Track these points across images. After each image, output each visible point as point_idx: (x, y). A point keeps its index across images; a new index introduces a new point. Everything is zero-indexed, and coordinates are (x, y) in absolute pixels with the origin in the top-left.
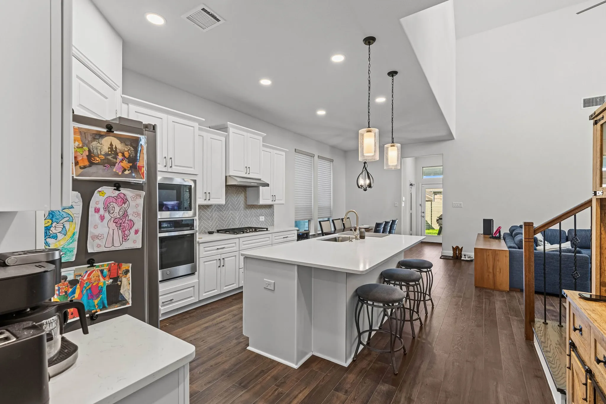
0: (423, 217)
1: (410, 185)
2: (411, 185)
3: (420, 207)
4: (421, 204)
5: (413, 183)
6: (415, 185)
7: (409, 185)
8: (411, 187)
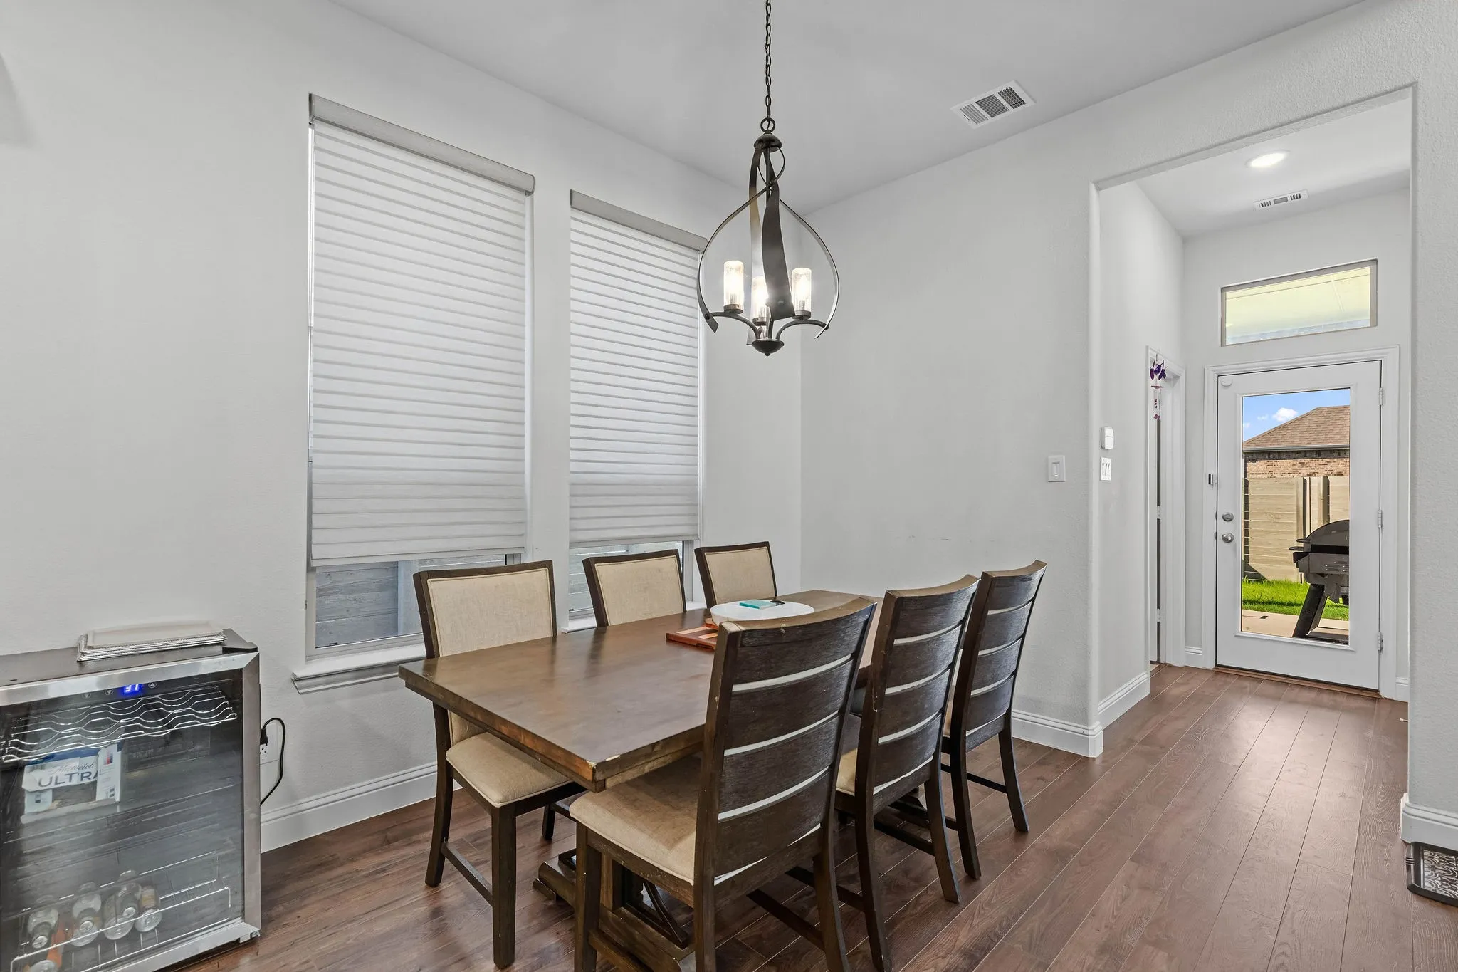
0: (1226, 540)
1: (1153, 373)
2: (1158, 371)
3: (1209, 491)
4: (1213, 472)
5: (1169, 368)
6: (1182, 379)
7: (1143, 372)
8: (1157, 380)
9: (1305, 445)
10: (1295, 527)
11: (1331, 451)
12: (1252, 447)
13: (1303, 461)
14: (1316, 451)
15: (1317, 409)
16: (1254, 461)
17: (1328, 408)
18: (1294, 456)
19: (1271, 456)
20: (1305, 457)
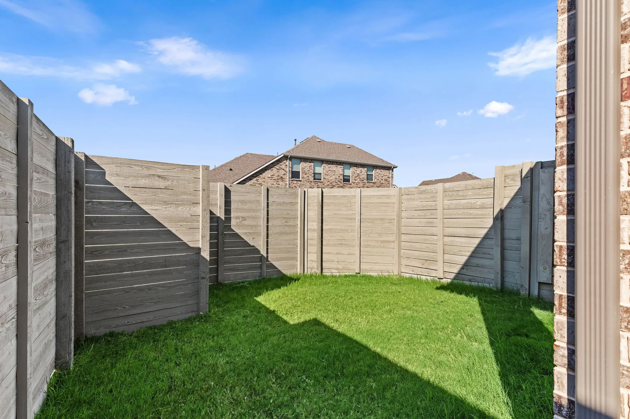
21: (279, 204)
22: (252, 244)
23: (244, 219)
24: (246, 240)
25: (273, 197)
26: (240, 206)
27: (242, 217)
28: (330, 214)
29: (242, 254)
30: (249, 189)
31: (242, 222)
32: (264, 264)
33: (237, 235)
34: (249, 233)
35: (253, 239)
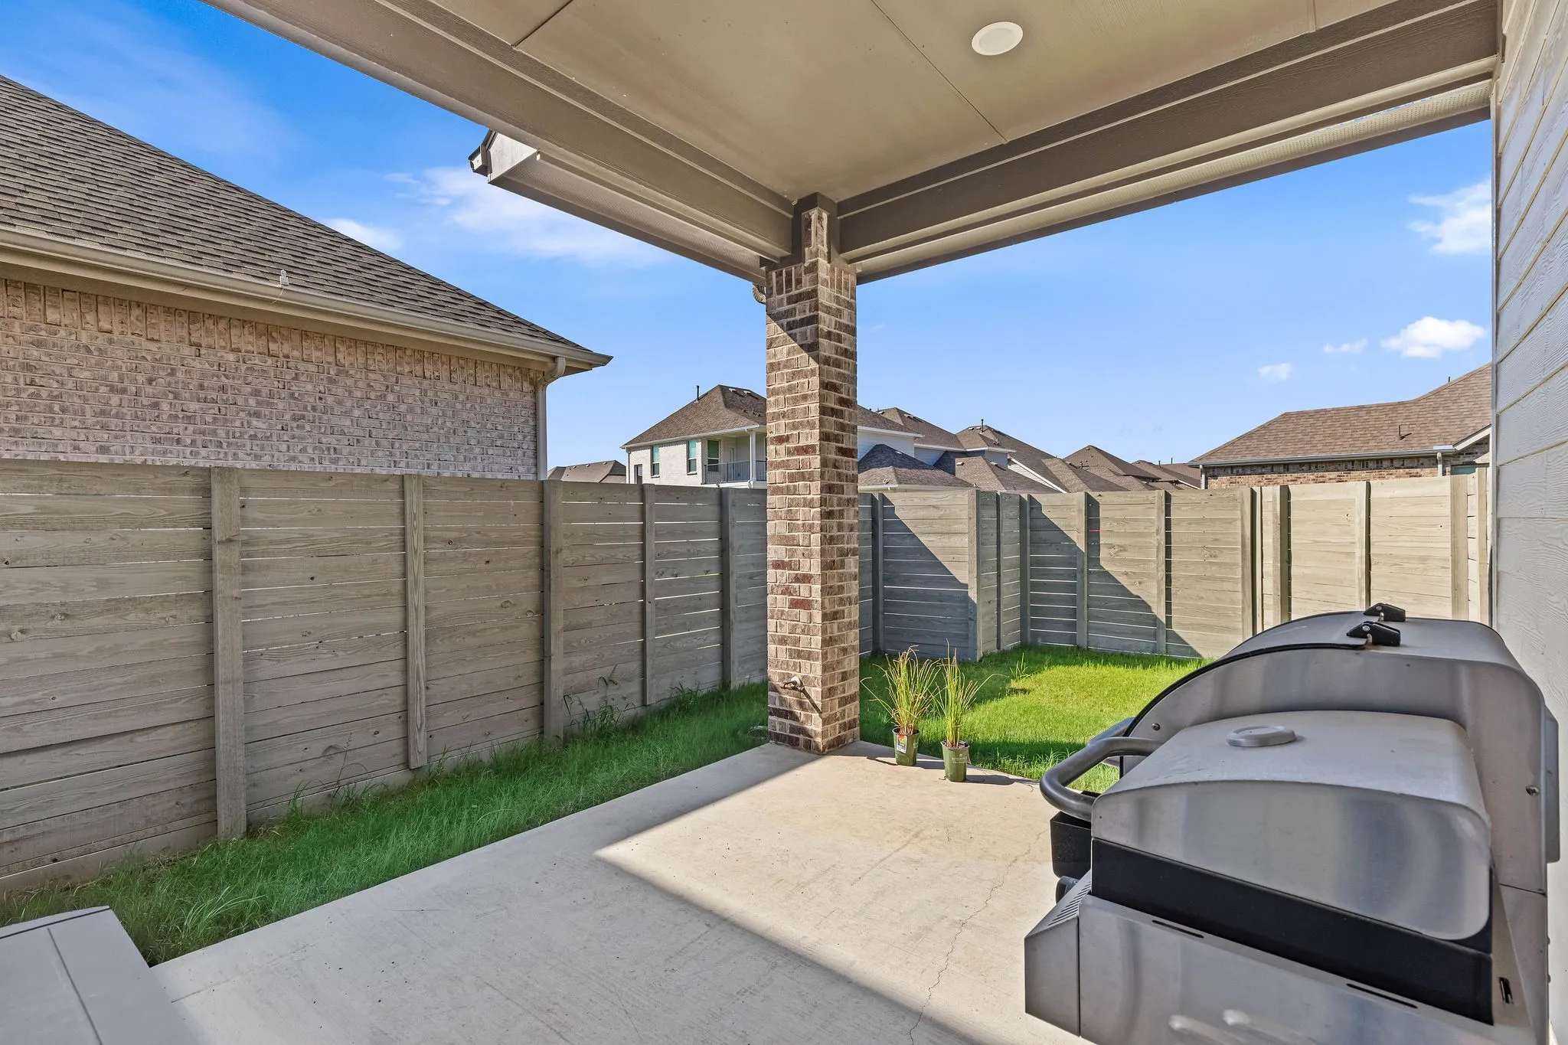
9: (1271, 457)
10: (1239, 571)
11: (1300, 464)
12: (1214, 461)
13: (1269, 476)
14: (1284, 464)
15: (1286, 414)
16: (1215, 477)
17: (1298, 413)
18: (1260, 471)
19: (1235, 471)
20: (1272, 472)
21: (1191, 522)
22: (1134, 593)
23: (1123, 549)
24: (1123, 583)
25: (1180, 510)
26: (1116, 527)
27: (1119, 546)
28: (1304, 541)
29: (1120, 607)
30: (1132, 498)
31: (1120, 554)
32: (1161, 631)
33: (1107, 575)
34: (1134, 573)
35: (1140, 583)
